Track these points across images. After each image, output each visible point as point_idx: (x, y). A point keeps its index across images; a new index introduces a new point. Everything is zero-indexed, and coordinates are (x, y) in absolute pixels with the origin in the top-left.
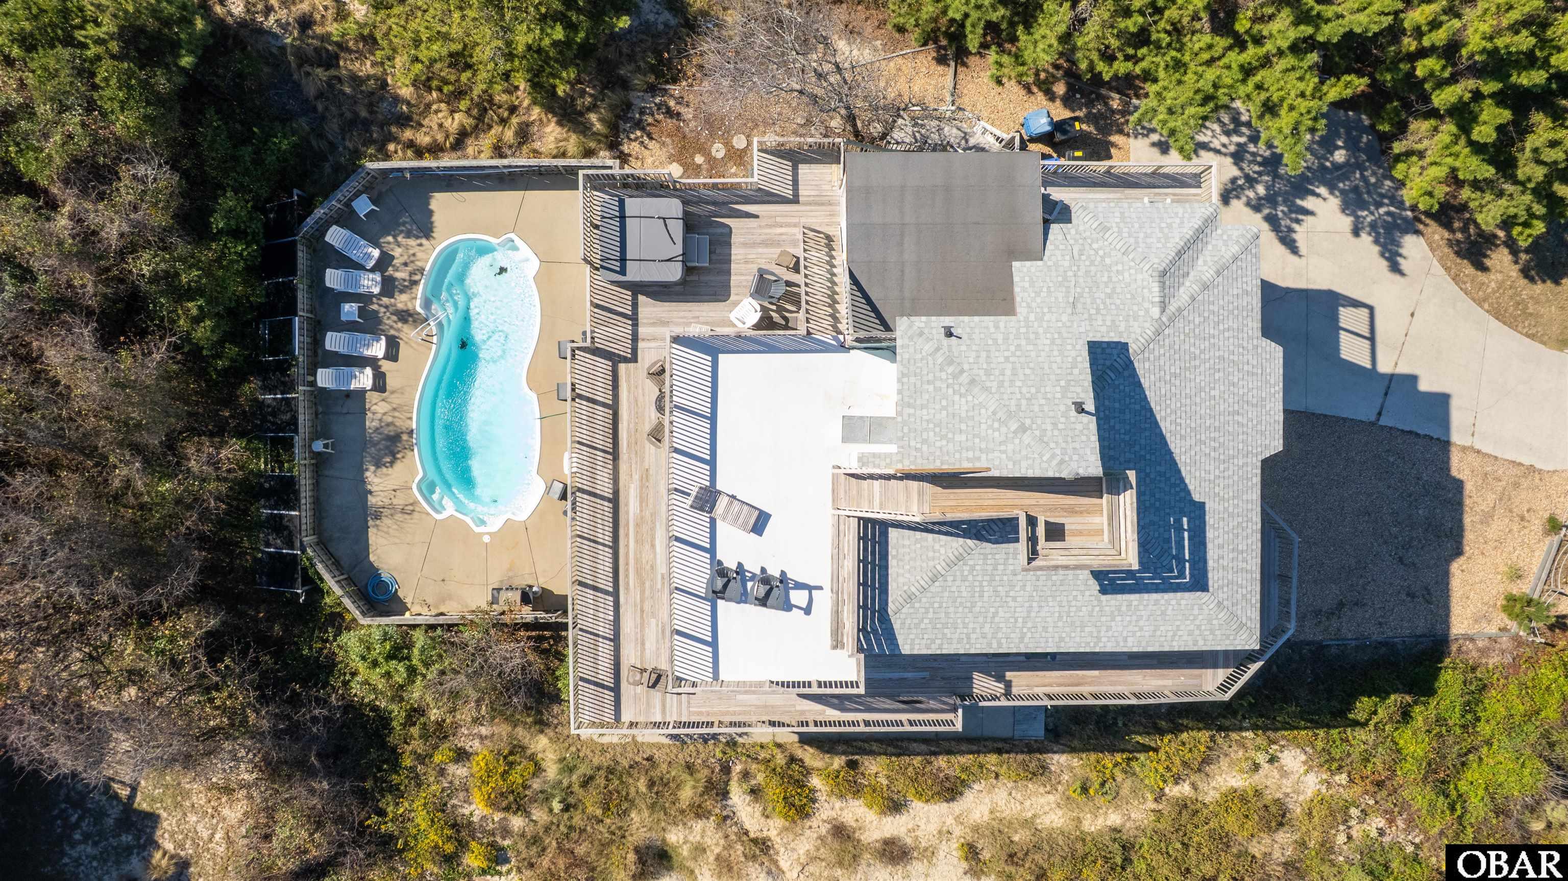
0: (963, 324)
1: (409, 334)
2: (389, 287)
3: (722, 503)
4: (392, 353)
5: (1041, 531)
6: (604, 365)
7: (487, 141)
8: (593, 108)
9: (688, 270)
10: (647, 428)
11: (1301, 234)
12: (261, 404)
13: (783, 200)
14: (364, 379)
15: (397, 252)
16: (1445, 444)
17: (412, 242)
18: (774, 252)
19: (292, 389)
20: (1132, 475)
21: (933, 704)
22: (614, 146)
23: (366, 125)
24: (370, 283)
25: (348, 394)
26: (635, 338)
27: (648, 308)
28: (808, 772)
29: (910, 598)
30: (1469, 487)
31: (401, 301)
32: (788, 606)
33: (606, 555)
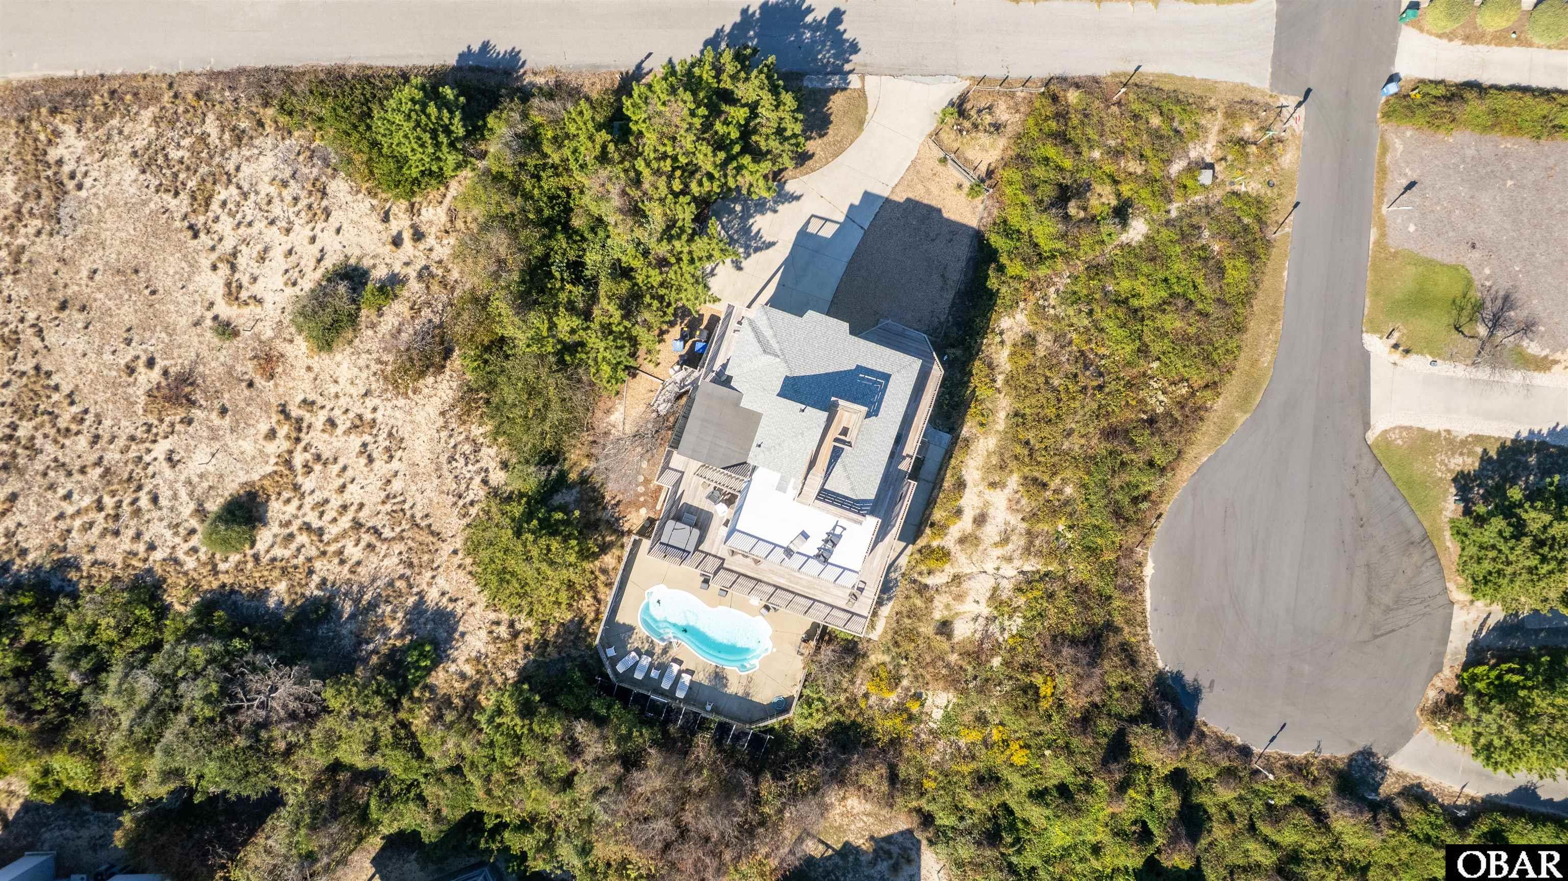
0: (757, 439)
1: (673, 652)
2: (650, 653)
3: (792, 547)
4: (680, 662)
5: (842, 437)
6: (721, 572)
7: (601, 588)
8: (604, 537)
9: (695, 526)
10: (753, 564)
11: (767, 238)
12: (681, 727)
13: (681, 477)
14: (686, 678)
15: (636, 645)
16: (887, 200)
17: (634, 636)
18: (701, 488)
19: (681, 709)
20: (833, 399)
21: (905, 489)
22: (623, 534)
23: (577, 638)
24: (646, 661)
25: (690, 688)
26: (715, 556)
27: (704, 547)
28: (928, 546)
29: (853, 489)
30: (911, 196)
31: (658, 650)
32: (840, 536)
33: (797, 598)
